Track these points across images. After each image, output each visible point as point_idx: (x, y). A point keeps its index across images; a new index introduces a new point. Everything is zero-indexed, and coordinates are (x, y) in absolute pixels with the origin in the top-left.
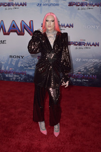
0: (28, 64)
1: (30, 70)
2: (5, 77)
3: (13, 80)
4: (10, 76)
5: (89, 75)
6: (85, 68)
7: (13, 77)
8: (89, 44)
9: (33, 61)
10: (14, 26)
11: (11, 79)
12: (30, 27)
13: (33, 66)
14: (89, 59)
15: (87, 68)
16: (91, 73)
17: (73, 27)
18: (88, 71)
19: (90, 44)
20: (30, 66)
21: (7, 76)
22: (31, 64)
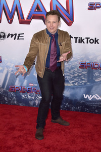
2: (20, 99)
3: (35, 104)
4: (29, 97)
7: (35, 99)
9: (72, 72)
10: (38, 8)
11: (32, 103)
12: (67, 11)
13: (71, 80)
21: (24, 97)
22: (67, 77)
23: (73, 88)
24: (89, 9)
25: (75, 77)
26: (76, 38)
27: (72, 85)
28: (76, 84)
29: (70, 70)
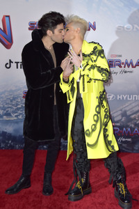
0: (4, 109)
1: (7, 122)
5: (132, 129)
6: (124, 114)
8: (129, 64)
9: (14, 103)
12: (4, 31)
13: (14, 112)
14: (130, 94)
15: (128, 113)
16: (136, 125)
17: (94, 29)
18: (129, 119)
19: (131, 63)
20: (8, 114)
22: (9, 109)
23: (16, 122)
24: (30, 29)
25: (18, 109)
26: (17, 63)
27: (15, 118)
28: (20, 117)
29: (11, 101)
